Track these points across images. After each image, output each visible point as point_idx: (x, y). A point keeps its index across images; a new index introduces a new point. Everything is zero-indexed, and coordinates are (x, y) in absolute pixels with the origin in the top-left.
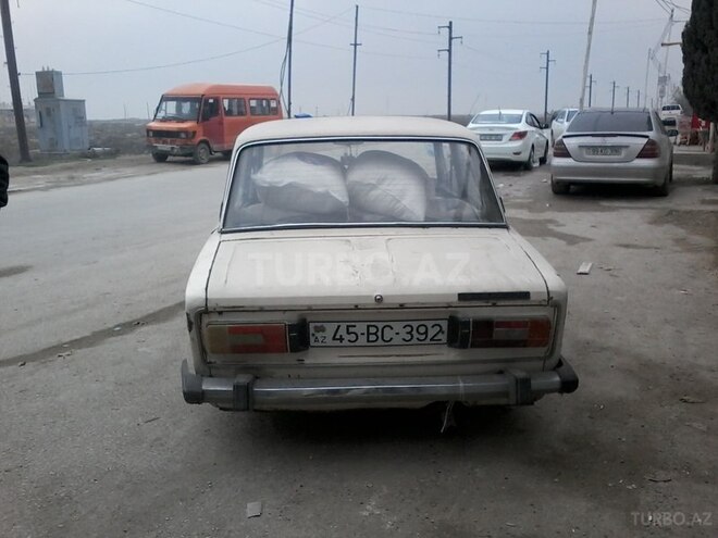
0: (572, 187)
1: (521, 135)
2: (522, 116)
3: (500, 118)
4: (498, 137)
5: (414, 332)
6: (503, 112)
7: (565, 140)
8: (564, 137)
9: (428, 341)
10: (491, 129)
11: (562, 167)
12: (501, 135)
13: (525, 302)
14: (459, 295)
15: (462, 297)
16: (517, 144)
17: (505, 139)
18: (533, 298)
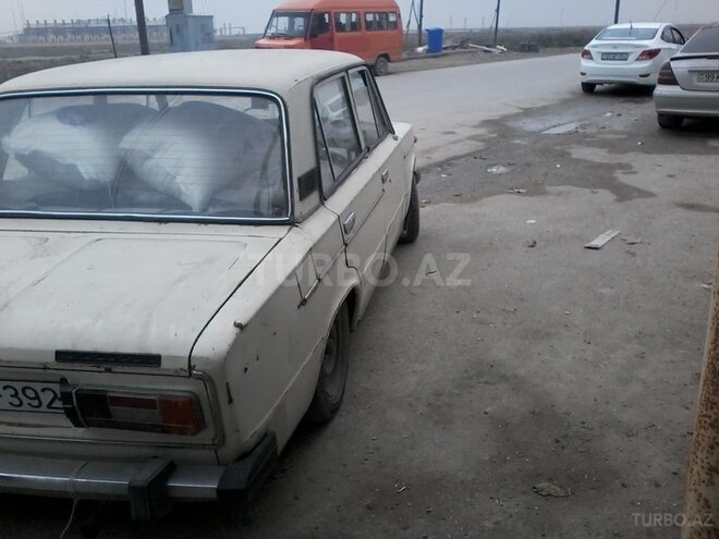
0: (685, 120)
1: (652, 54)
2: (657, 30)
3: (631, 33)
4: (623, 57)
5: (21, 395)
6: (635, 26)
7: (673, 64)
8: (672, 59)
9: (44, 408)
10: (615, 46)
11: (666, 97)
12: (627, 54)
13: (154, 371)
14: (57, 352)
15: (62, 356)
16: (645, 65)
17: (631, 58)
18: (164, 364)
